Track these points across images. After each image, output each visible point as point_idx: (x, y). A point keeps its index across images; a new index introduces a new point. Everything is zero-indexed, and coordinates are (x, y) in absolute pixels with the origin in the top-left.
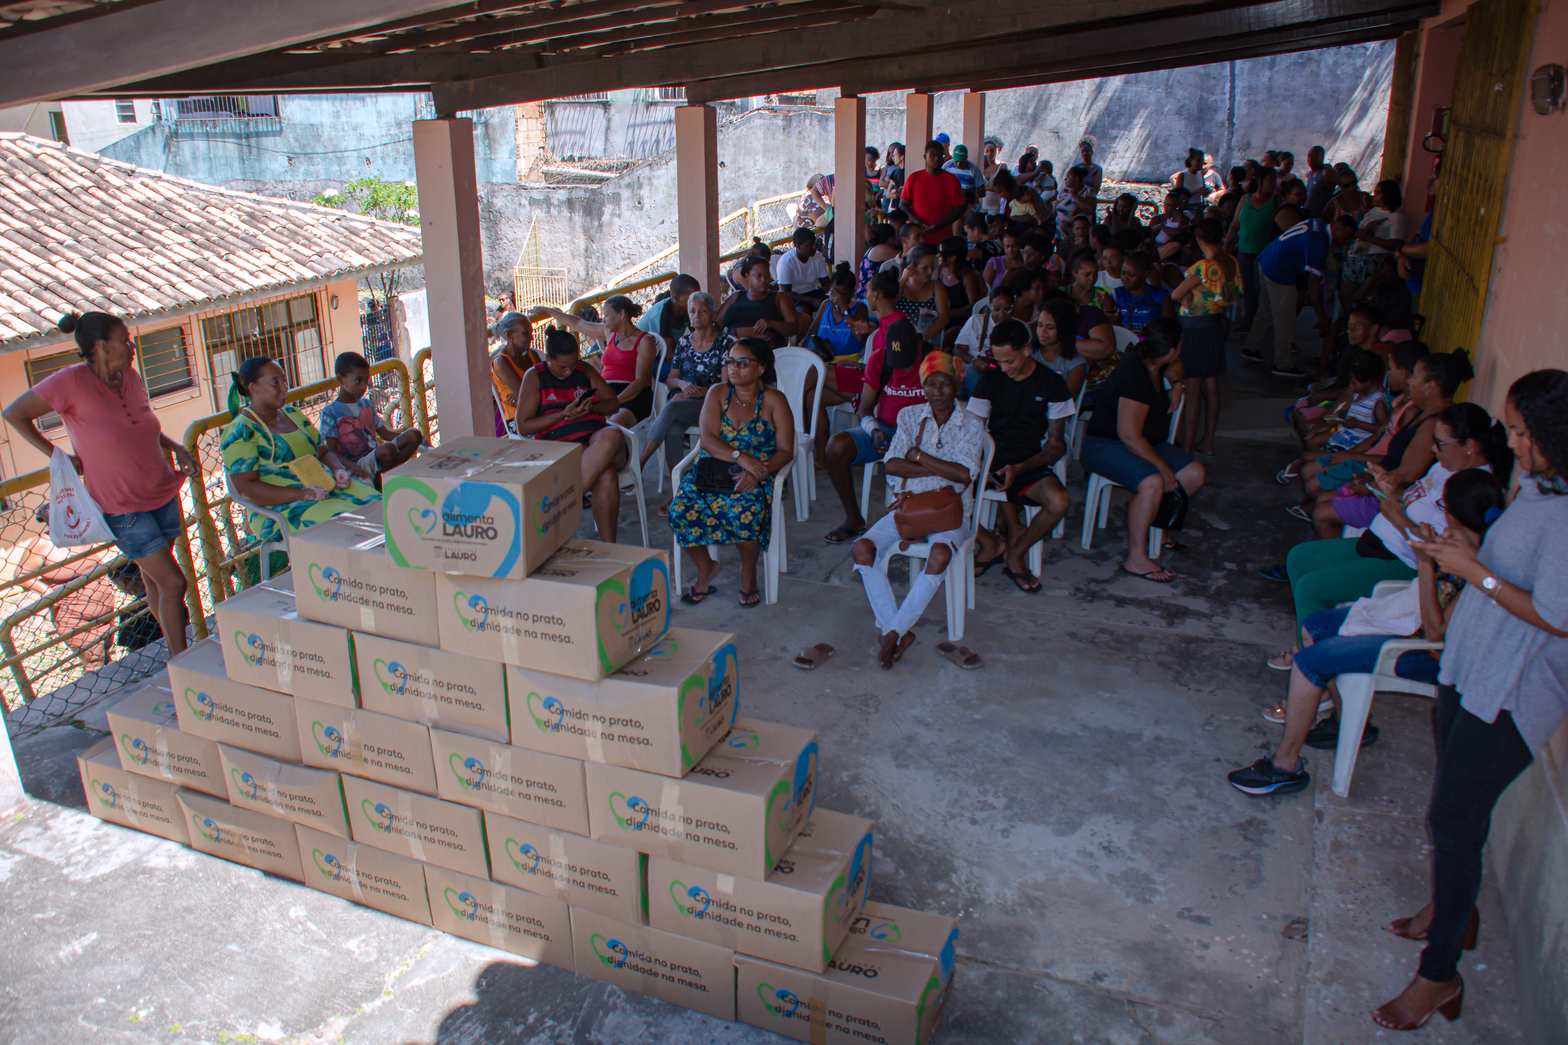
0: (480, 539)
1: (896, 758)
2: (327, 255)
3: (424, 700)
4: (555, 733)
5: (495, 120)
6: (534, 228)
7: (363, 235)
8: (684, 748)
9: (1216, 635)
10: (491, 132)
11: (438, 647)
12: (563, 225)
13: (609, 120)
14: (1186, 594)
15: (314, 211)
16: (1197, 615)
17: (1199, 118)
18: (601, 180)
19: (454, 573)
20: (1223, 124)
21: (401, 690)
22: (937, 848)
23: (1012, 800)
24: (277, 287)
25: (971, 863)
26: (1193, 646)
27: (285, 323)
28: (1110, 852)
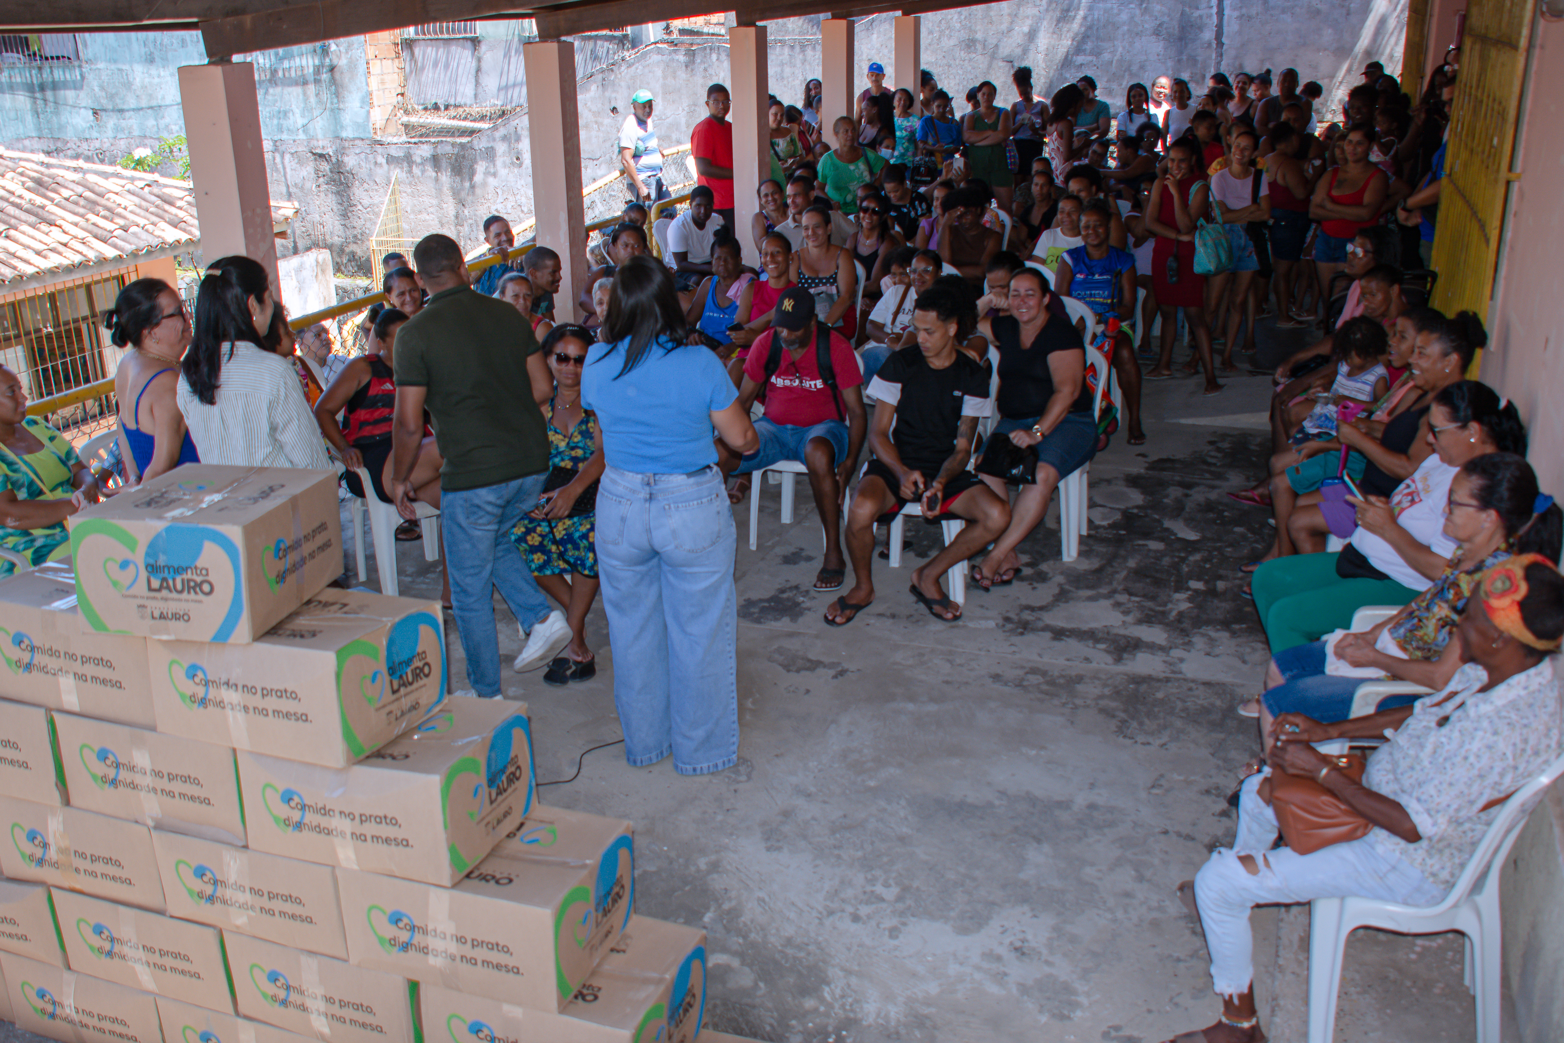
0: (192, 596)
1: (768, 839)
2: (133, 229)
3: (142, 794)
4: (297, 833)
5: (343, 62)
6: (393, 193)
7: (179, 203)
8: (452, 850)
9: (1173, 672)
10: (337, 76)
11: (153, 729)
12: (427, 187)
13: (479, 60)
14: (1140, 622)
15: (117, 175)
16: (1152, 647)
17: (1181, 39)
18: (472, 132)
19: (165, 637)
20: (1209, 45)
21: (114, 782)
22: (809, 954)
23: (905, 889)
24: (71, 269)
25: (848, 972)
26: (1143, 688)
27: (85, 311)
28: (1023, 954)
